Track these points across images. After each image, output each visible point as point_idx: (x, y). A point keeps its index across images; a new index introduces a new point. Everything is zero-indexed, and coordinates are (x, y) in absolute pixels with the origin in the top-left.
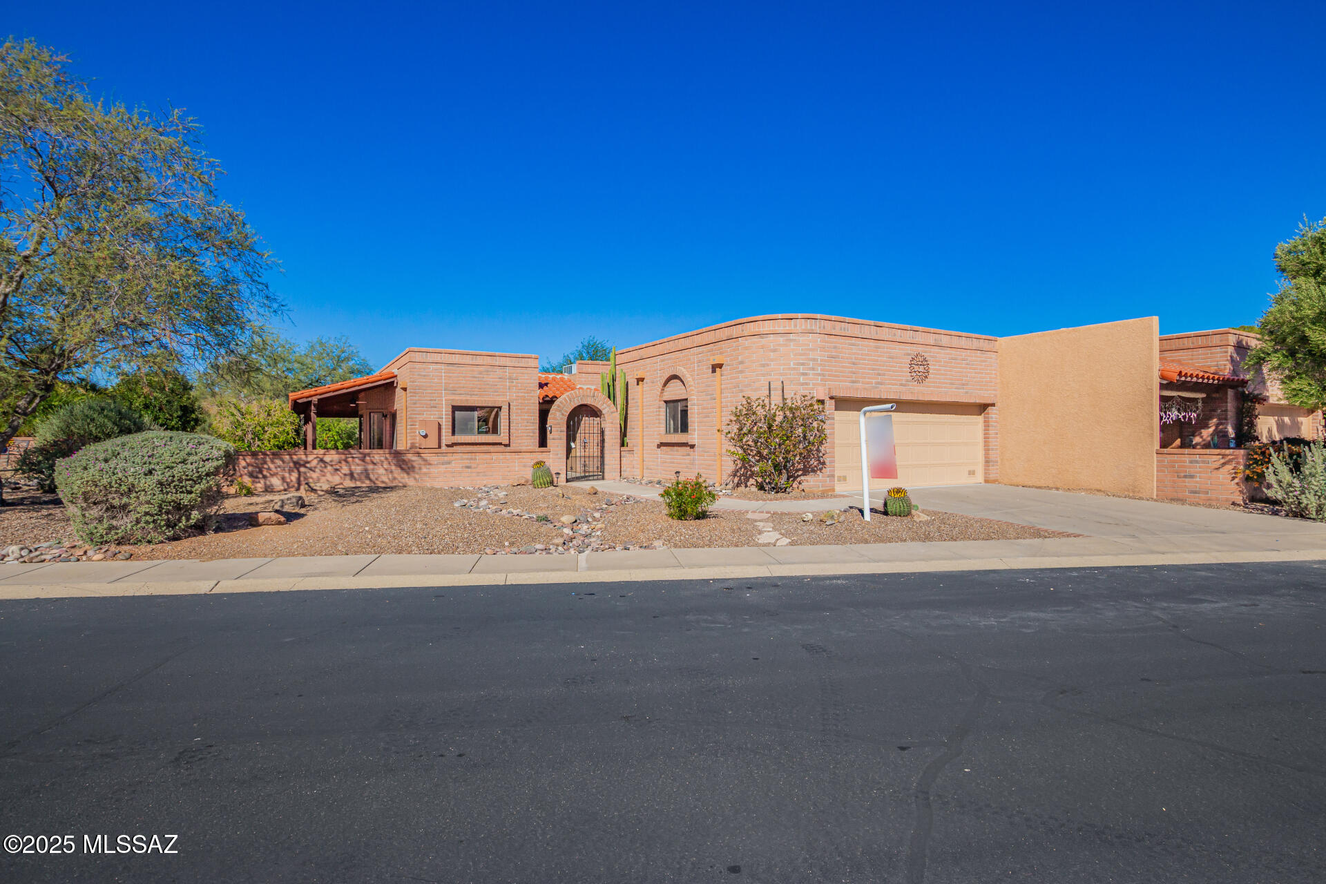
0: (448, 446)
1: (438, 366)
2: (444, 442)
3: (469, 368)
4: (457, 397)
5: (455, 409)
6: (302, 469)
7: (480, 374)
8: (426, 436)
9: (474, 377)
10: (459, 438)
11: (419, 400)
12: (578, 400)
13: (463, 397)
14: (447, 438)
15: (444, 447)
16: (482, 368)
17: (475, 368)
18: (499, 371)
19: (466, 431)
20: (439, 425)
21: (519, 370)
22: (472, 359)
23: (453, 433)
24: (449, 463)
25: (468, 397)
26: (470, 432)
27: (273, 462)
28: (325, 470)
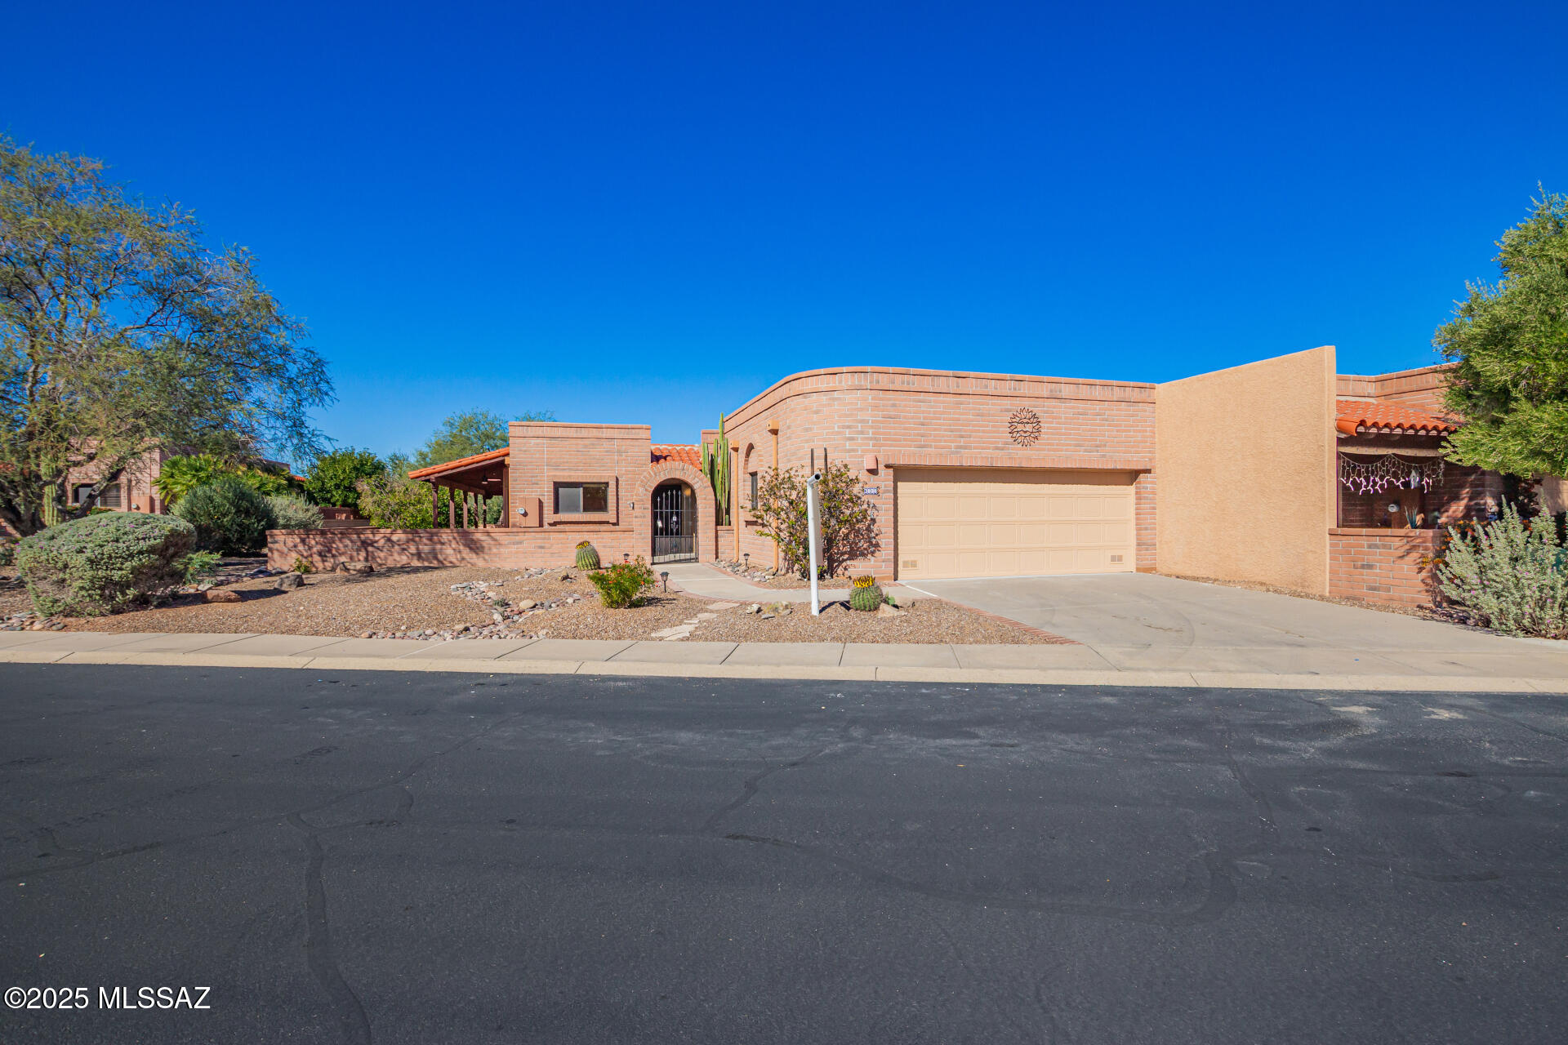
0: (550, 525)
1: (539, 441)
2: (546, 521)
3: (573, 441)
4: (558, 473)
5: (557, 486)
6: (370, 549)
7: (585, 447)
8: (525, 514)
9: (578, 451)
10: (562, 516)
11: (519, 477)
12: (665, 474)
13: (566, 473)
14: (549, 516)
15: (546, 526)
16: (587, 442)
17: (579, 441)
18: (606, 445)
19: (573, 508)
20: (541, 503)
21: (628, 442)
22: (577, 432)
23: (556, 511)
24: (521, 543)
25: (572, 473)
26: (575, 509)
27: (340, 540)
28: (393, 550)
